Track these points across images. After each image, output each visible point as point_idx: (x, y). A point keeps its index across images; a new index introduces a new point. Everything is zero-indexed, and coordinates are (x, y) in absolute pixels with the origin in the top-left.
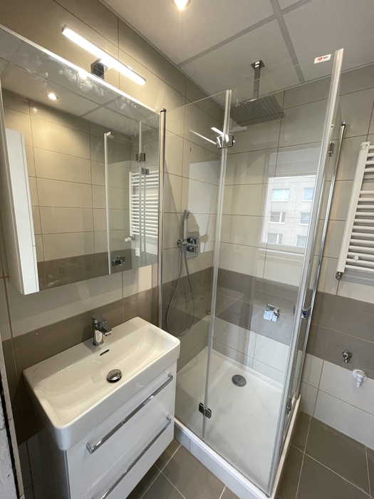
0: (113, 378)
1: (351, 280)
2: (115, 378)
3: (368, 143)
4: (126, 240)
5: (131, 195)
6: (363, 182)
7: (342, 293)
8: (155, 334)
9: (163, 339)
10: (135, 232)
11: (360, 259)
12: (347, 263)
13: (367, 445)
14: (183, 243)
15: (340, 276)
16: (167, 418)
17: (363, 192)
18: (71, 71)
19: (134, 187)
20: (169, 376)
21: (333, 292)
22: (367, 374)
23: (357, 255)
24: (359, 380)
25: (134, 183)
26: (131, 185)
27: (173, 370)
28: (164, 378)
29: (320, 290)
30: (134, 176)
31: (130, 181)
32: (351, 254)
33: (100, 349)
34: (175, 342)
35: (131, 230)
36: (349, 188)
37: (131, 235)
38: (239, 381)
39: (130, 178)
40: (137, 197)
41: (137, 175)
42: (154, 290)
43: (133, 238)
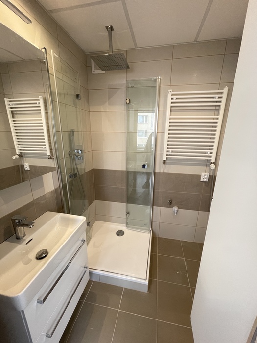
0: (41, 256)
1: (169, 164)
3: (171, 90)
4: (14, 158)
5: (10, 119)
6: (171, 111)
7: (166, 171)
10: (20, 150)
11: (172, 152)
12: (167, 155)
15: (164, 162)
16: (85, 267)
17: (171, 117)
21: (162, 171)
22: (179, 208)
23: (171, 150)
25: (11, 108)
27: (84, 236)
28: (80, 243)
32: (168, 150)
33: (25, 240)
35: (17, 149)
36: (165, 114)
37: (17, 153)
38: (120, 233)
39: (7, 103)
40: (18, 120)
41: (14, 101)
42: (56, 190)
43: (21, 156)
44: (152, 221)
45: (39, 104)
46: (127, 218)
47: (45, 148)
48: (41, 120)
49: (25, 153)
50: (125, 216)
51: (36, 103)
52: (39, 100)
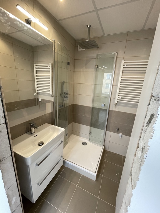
0: (40, 144)
1: (119, 105)
2: (41, 144)
3: (124, 60)
4: (34, 94)
5: (35, 74)
6: (122, 73)
7: (116, 110)
8: (55, 128)
9: (58, 129)
10: (38, 91)
11: (121, 98)
12: (118, 100)
13: (123, 155)
14: (63, 94)
15: (116, 104)
16: (61, 157)
17: (122, 76)
18: (19, 22)
19: (36, 71)
20: (61, 141)
21: (114, 110)
22: (123, 134)
23: (120, 97)
24: (121, 136)
25: (36, 69)
26: (35, 70)
27: (63, 139)
28: (60, 142)
29: (110, 109)
30: (36, 66)
31: (35, 68)
32: (119, 96)
33: (34, 135)
34: (62, 130)
35: (36, 90)
36: (119, 75)
37: (36, 92)
38: (84, 144)
39: (34, 66)
40: (39, 75)
41: (38, 65)
42: (52, 112)
43: (38, 93)
44: (105, 140)
45: (49, 67)
46: (90, 136)
47: (50, 90)
48: (49, 75)
49: (39, 92)
50: (88, 134)
51: (48, 67)
52: (49, 65)
